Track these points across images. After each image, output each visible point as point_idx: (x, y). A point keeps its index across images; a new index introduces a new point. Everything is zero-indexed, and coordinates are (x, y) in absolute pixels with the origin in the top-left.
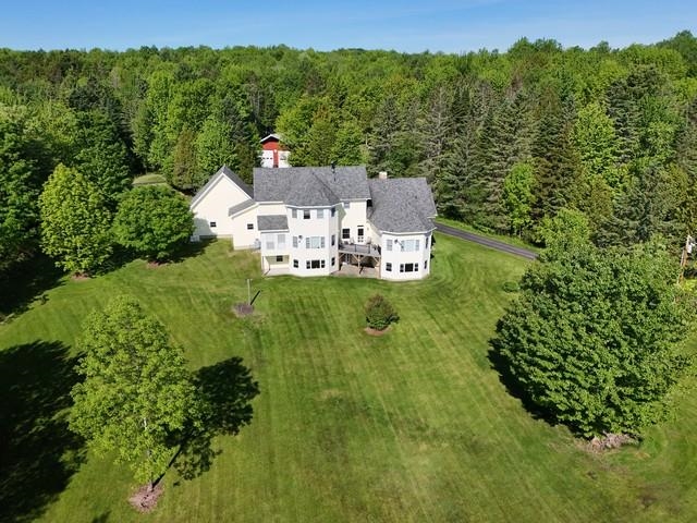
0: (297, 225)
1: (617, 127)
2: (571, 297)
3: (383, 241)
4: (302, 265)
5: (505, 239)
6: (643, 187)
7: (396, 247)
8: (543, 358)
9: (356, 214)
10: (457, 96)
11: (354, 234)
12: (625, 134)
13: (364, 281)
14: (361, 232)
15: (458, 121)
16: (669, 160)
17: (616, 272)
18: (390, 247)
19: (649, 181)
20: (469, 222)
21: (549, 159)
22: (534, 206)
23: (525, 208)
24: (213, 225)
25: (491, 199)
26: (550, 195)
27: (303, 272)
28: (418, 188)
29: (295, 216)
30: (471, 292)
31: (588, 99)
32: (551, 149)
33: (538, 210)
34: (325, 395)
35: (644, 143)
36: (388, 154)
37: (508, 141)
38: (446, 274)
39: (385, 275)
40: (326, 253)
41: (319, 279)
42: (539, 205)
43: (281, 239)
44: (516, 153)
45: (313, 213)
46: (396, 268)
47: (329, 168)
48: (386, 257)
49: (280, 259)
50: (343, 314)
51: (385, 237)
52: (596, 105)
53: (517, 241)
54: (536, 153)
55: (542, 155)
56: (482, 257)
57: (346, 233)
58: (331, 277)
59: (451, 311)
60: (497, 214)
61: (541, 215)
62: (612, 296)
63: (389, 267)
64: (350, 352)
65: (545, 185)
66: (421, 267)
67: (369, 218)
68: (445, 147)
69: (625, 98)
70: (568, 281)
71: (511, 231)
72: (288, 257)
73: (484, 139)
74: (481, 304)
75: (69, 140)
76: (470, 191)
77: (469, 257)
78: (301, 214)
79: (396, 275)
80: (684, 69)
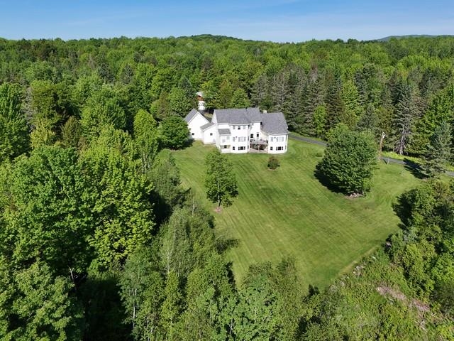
0: (235, 132)
1: (359, 90)
2: (343, 146)
3: (269, 138)
4: (236, 148)
5: (314, 139)
6: (367, 114)
7: (275, 140)
8: (335, 165)
9: (256, 128)
10: (290, 76)
11: (255, 136)
12: (362, 93)
13: (261, 154)
14: (258, 135)
15: (291, 87)
16: (379, 104)
17: (356, 138)
18: (272, 140)
19: (369, 113)
20: (298, 133)
21: (331, 104)
22: (326, 124)
23: (322, 125)
24: (193, 134)
25: (308, 121)
26: (333, 119)
27: (237, 151)
28: (280, 117)
29: (234, 128)
30: (304, 157)
31: (347, 78)
32: (332, 100)
33: (328, 126)
34: (260, 187)
35: (370, 97)
36: (259, 102)
37: (314, 96)
38: (293, 151)
39: (270, 152)
40: (246, 144)
41: (244, 154)
42: (328, 123)
43: (228, 138)
44: (318, 102)
45: (242, 127)
46: (274, 149)
47: (244, 109)
48: (270, 144)
49: (225, 147)
50: (258, 165)
51: (270, 136)
52: (350, 81)
53: (319, 139)
54: (326, 101)
55: (328, 102)
56: (305, 145)
57: (252, 136)
58: (248, 153)
59: (299, 163)
60: (310, 128)
61: (329, 128)
62: (355, 145)
63: (272, 149)
64: (265, 176)
65: (331, 115)
66: (284, 148)
67: (261, 129)
68: (286, 99)
69: (362, 78)
70: (342, 142)
71: (316, 136)
72: (229, 146)
73: (303, 96)
74: (309, 161)
75: (126, 98)
76: (298, 118)
77: (301, 146)
78: (237, 127)
79: (275, 152)
80: (390, 62)
